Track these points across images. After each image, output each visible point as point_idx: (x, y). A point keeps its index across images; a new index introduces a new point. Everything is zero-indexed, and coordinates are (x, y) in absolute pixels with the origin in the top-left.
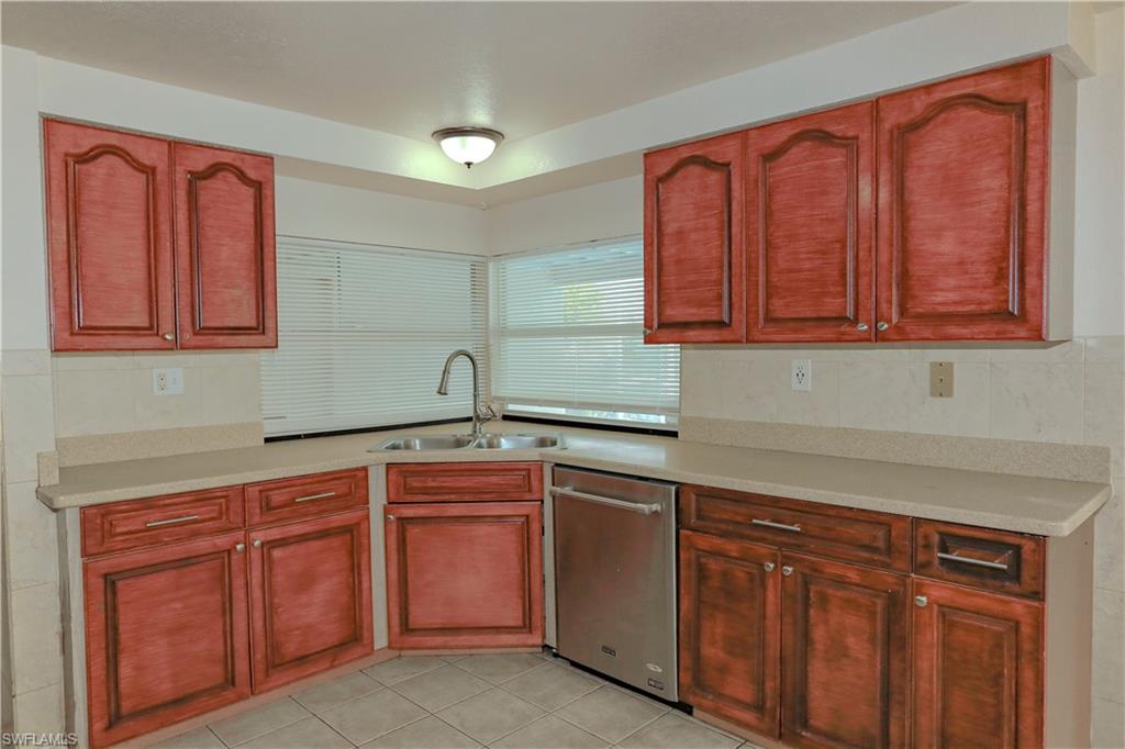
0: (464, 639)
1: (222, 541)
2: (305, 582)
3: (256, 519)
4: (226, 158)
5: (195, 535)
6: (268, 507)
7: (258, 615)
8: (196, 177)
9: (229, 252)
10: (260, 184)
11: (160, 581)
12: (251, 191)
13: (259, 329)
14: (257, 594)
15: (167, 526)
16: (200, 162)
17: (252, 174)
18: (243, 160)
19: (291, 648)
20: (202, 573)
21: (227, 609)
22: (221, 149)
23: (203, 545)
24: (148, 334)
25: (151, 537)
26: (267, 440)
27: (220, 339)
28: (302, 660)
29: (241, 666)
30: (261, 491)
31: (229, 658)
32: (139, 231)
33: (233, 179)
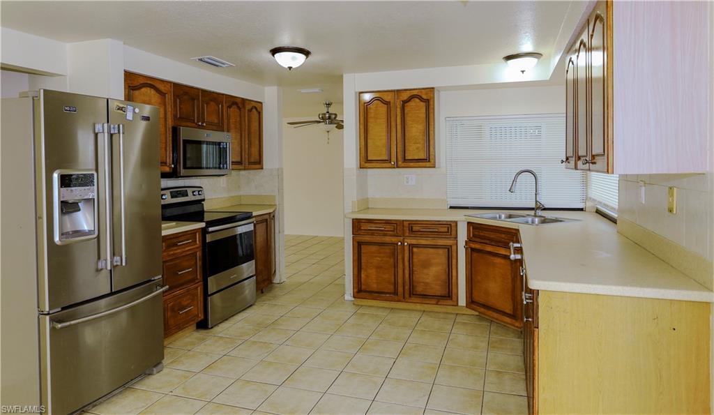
0: (490, 313)
1: (394, 240)
2: (426, 265)
3: (407, 234)
4: (415, 93)
5: (385, 235)
6: (411, 230)
7: (407, 272)
8: (405, 102)
9: (416, 130)
10: (428, 100)
11: (374, 248)
12: (424, 104)
13: (427, 160)
14: (407, 264)
15: (378, 230)
16: (405, 96)
17: (424, 97)
18: (421, 92)
19: (419, 289)
20: (387, 250)
21: (395, 266)
22: (414, 89)
23: (387, 239)
24: (385, 162)
25: (372, 233)
26: (451, 207)
27: (412, 164)
28: (424, 296)
29: (400, 289)
30: (409, 224)
31: (395, 284)
32: (385, 125)
33: (417, 100)
